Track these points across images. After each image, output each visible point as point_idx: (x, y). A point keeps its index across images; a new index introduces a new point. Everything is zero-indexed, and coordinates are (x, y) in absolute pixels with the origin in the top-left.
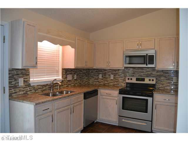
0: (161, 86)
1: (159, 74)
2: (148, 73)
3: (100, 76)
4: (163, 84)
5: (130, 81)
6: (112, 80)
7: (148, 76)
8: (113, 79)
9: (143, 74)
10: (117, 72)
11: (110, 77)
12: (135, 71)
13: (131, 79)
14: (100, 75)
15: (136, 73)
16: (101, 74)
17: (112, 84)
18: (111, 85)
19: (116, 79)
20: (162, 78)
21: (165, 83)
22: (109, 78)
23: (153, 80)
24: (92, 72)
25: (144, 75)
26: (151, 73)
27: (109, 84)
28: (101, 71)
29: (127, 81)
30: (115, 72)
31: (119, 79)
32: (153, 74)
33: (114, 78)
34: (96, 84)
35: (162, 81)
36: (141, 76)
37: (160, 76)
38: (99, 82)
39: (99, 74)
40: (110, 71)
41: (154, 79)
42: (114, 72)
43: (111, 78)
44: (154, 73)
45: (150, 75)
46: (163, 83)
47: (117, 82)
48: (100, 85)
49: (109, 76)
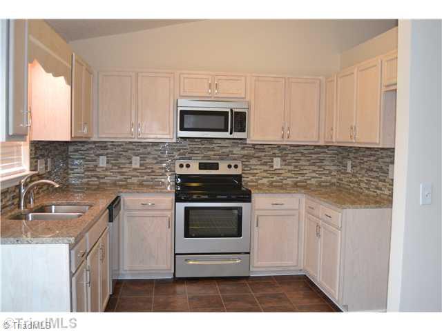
0: (251, 178)
1: (246, 152)
2: (224, 150)
3: (102, 161)
4: (254, 175)
5: (184, 171)
6: (135, 169)
7: (223, 157)
8: (138, 166)
9: (213, 153)
10: (149, 149)
11: (131, 163)
12: (193, 146)
13: (188, 166)
14: (101, 157)
15: (196, 152)
16: (102, 155)
17: (135, 180)
18: (133, 184)
19: (146, 168)
20: (253, 161)
21: (258, 171)
22: (127, 166)
23: (236, 166)
24: (76, 151)
25: (214, 155)
26: (230, 151)
27: (129, 181)
28: (105, 148)
29: (179, 171)
30: (144, 150)
31: (154, 166)
32: (234, 152)
33: (141, 165)
34: (91, 183)
35: (253, 168)
36: (208, 157)
37: (249, 157)
38: (98, 178)
39: (99, 155)
40: (131, 146)
41: (237, 164)
42: (142, 150)
43: (134, 166)
44: (237, 150)
45: (228, 155)
46: (255, 171)
47: (149, 174)
48: (101, 186)
49: (128, 161)
